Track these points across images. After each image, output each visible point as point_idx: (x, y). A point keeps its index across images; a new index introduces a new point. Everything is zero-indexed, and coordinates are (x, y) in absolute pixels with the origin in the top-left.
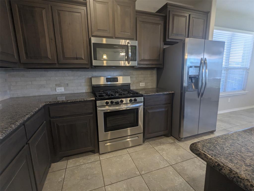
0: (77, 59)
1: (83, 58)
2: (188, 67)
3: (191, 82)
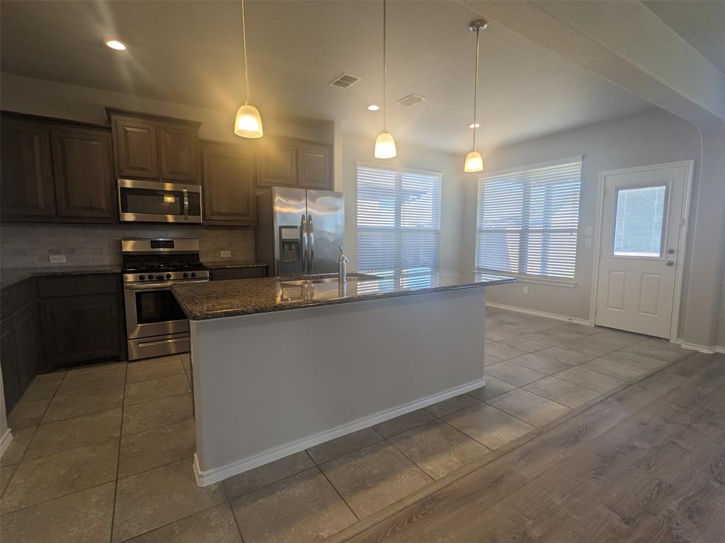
0: (92, 209)
1: (104, 208)
2: (281, 228)
3: (290, 248)
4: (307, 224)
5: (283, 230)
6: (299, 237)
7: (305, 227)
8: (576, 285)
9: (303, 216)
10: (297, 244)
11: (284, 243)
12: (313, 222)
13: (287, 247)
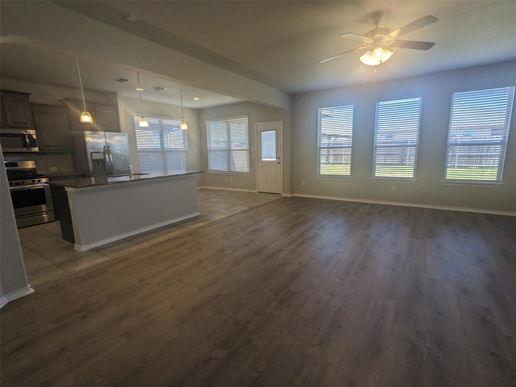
2: (91, 153)
3: (98, 164)
4: (107, 150)
5: (93, 154)
6: (103, 158)
7: (106, 151)
8: (250, 175)
9: (104, 146)
10: (103, 161)
11: (94, 161)
12: (111, 148)
13: (96, 163)
